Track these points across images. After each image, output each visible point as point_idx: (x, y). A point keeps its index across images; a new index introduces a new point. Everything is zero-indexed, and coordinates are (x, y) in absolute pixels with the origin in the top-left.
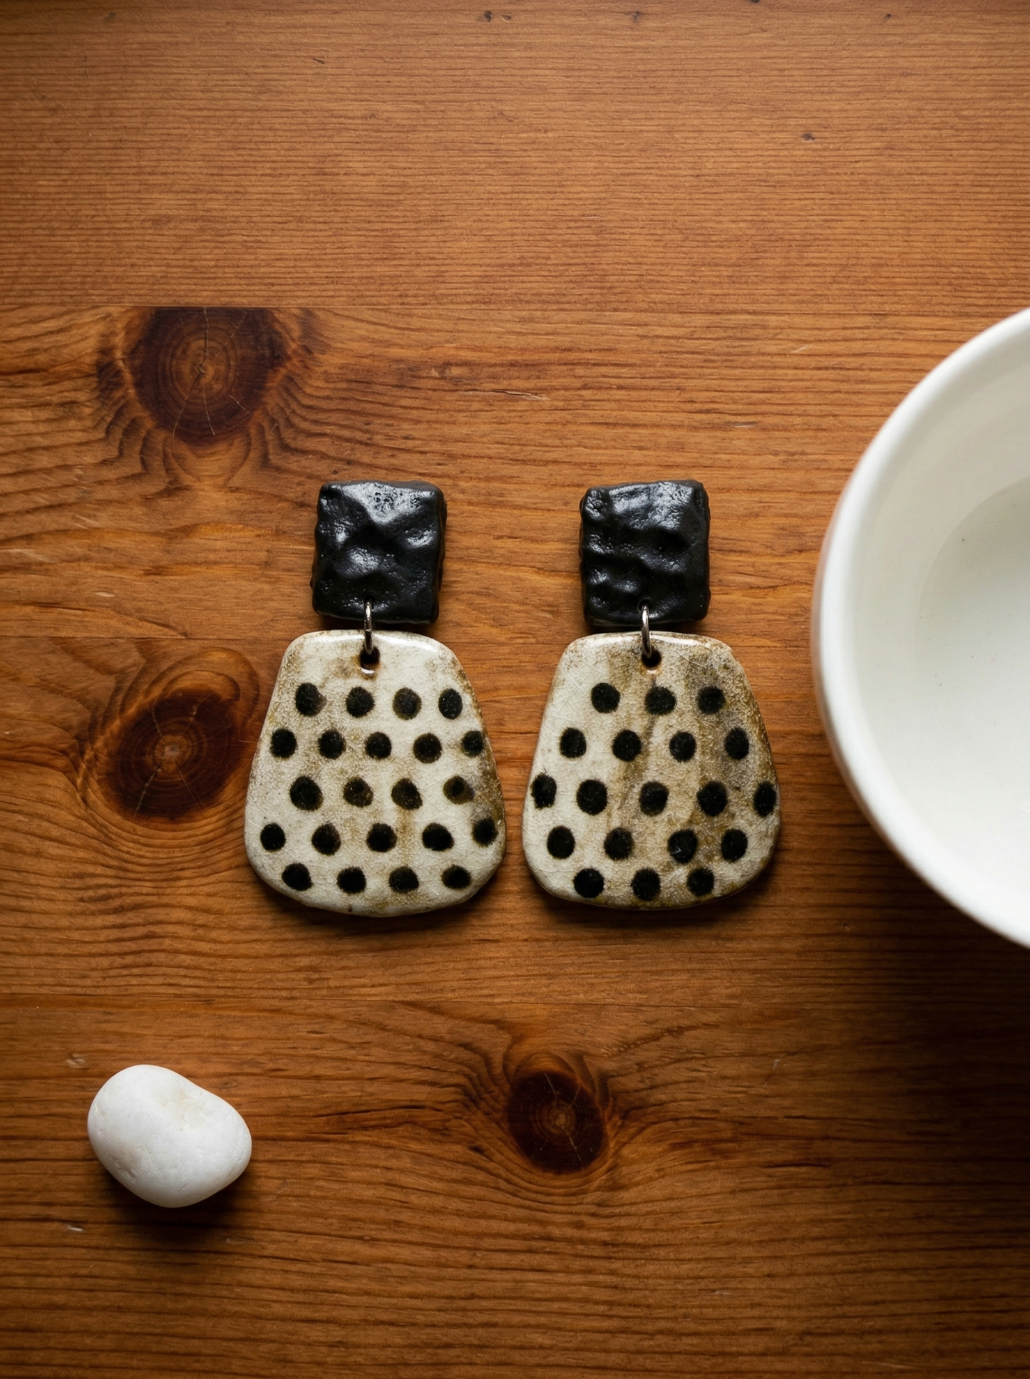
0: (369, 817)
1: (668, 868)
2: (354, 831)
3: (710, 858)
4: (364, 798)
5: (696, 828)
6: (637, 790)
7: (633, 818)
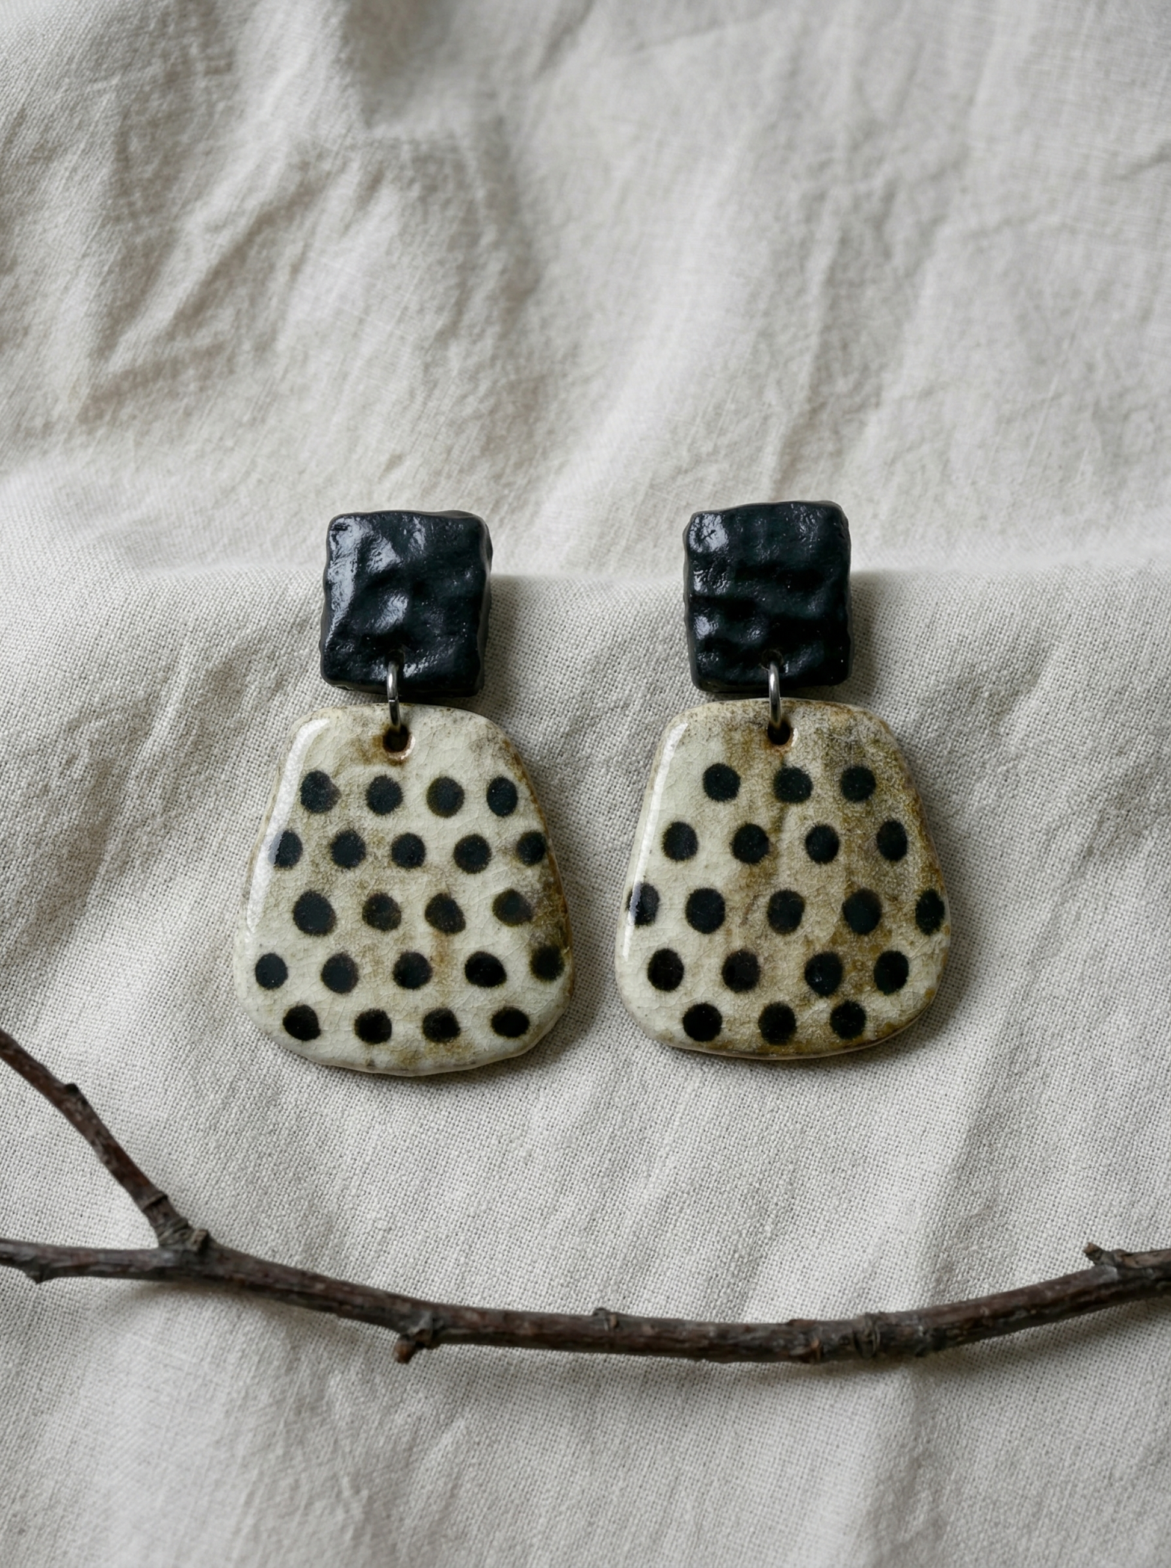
0: (395, 944)
1: (806, 1002)
2: (377, 962)
3: (859, 988)
4: (388, 919)
5: (841, 950)
6: (764, 901)
7: (759, 937)
